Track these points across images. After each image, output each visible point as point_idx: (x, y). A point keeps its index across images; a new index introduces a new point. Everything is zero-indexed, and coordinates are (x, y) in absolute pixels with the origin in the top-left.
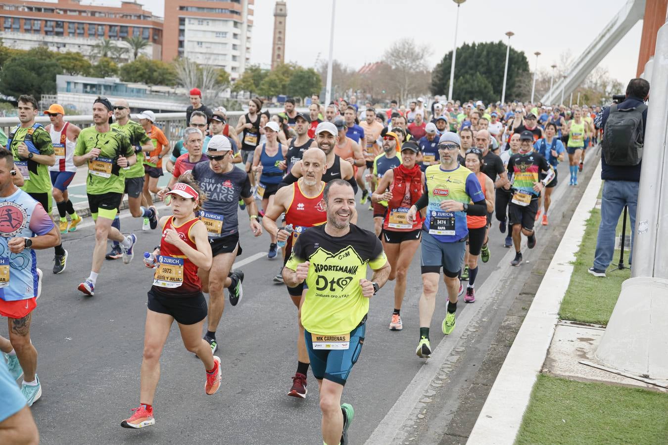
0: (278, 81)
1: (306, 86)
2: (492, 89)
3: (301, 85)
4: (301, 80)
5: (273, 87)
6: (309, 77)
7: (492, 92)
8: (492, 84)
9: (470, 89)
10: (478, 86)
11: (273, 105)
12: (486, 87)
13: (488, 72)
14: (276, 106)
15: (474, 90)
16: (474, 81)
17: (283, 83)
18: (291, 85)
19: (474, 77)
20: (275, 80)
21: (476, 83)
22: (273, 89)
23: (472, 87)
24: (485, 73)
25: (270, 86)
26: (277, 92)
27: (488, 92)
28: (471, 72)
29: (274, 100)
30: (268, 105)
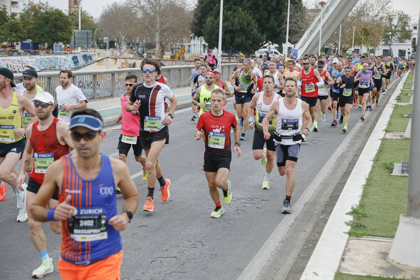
0: (21, 25)
1: (53, 30)
2: (257, 26)
3: (47, 29)
4: (47, 23)
5: (16, 32)
6: (56, 20)
7: (255, 30)
8: (258, 21)
9: (231, 28)
10: (240, 24)
11: (16, 53)
12: (249, 24)
13: (254, 8)
14: (19, 54)
15: (234, 28)
16: (235, 17)
17: (28, 27)
18: (36, 29)
19: (236, 13)
20: (18, 23)
21: (237, 20)
22: (14, 34)
23: (233, 25)
24: (250, 8)
25: (11, 31)
26: (20, 37)
27: (252, 30)
28: (234, 8)
29: (18, 47)
30: (11, 52)
